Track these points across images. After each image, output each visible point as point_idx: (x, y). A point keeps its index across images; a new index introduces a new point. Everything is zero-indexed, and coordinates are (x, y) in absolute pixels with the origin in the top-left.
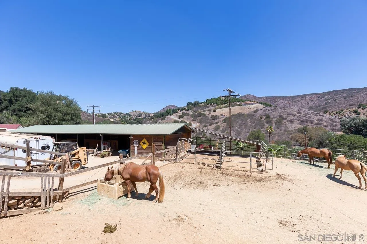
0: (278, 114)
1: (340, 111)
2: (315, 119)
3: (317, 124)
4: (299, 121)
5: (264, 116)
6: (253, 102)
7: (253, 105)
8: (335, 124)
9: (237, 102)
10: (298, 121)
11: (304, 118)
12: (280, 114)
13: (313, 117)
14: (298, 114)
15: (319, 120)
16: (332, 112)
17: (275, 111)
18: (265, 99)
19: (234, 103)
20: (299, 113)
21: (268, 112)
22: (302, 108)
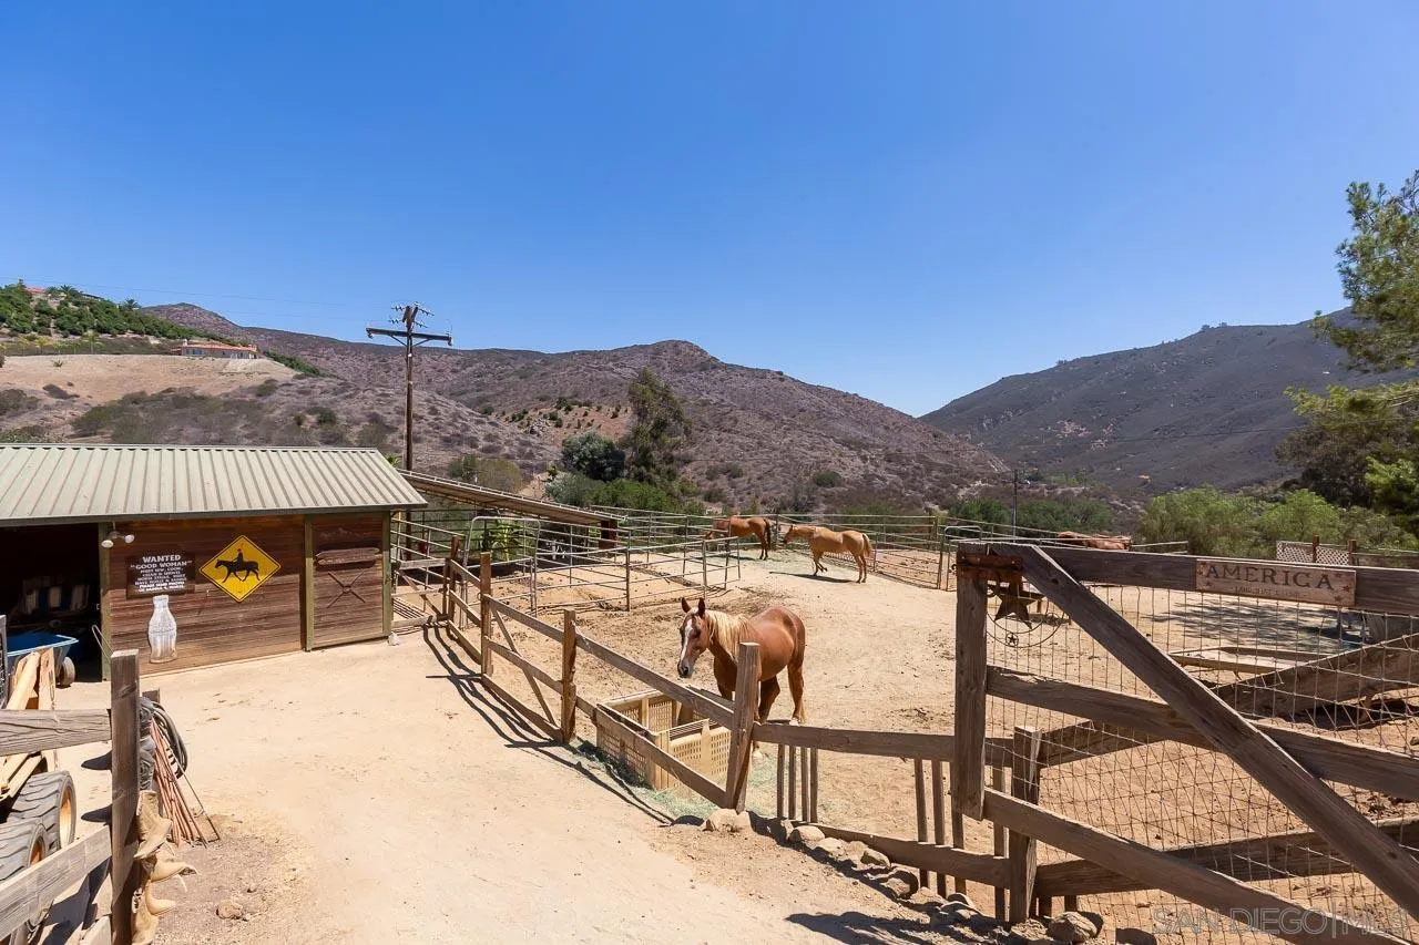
0: (363, 409)
1: (520, 412)
2: (479, 432)
3: (487, 450)
4: (438, 440)
5: (311, 412)
6: (241, 348)
7: (243, 361)
8: (528, 449)
9: (148, 333)
10: (434, 439)
11: (451, 430)
12: (372, 408)
13: (474, 427)
14: (430, 413)
15: (489, 438)
16: (504, 414)
17: (350, 396)
18: (270, 340)
19: (129, 335)
20: (433, 411)
21: (323, 400)
22: (437, 396)
